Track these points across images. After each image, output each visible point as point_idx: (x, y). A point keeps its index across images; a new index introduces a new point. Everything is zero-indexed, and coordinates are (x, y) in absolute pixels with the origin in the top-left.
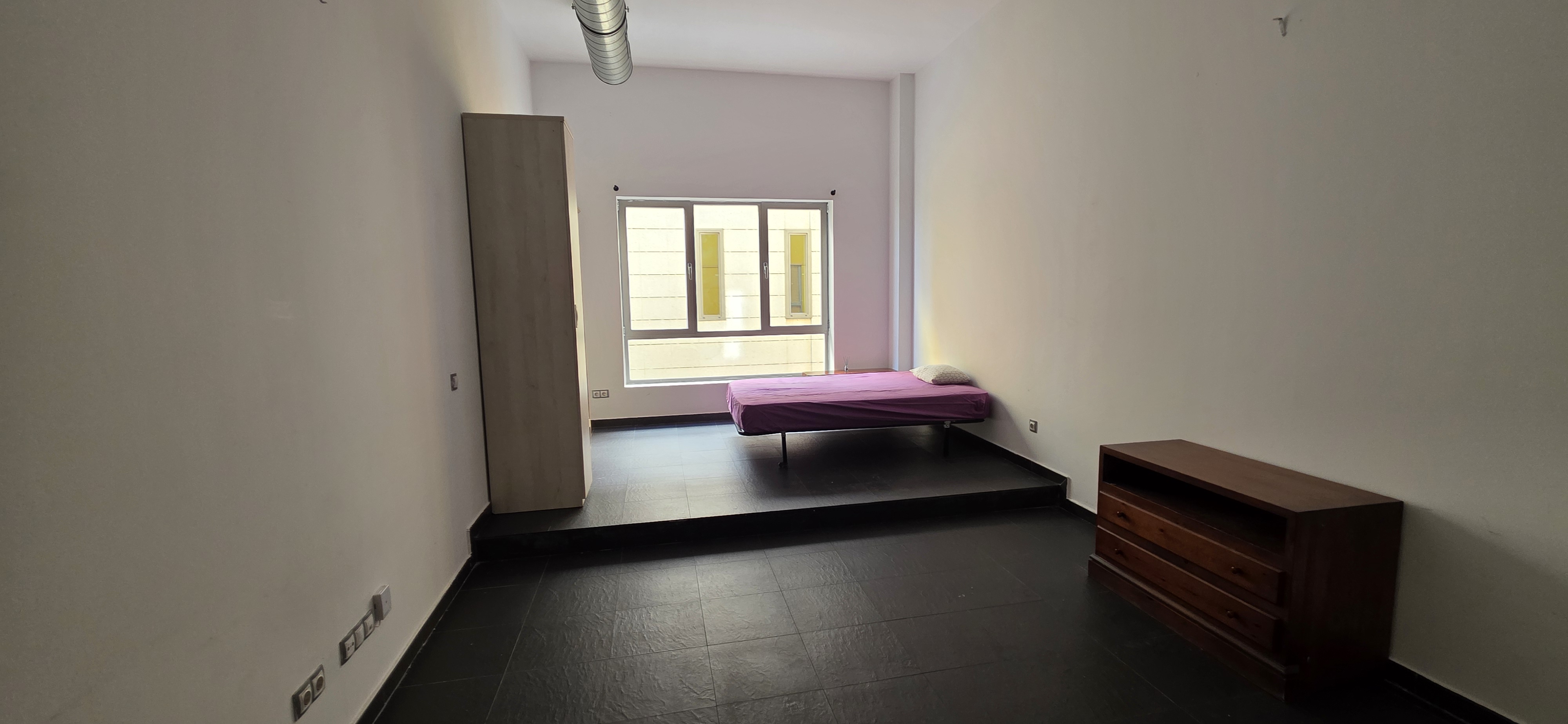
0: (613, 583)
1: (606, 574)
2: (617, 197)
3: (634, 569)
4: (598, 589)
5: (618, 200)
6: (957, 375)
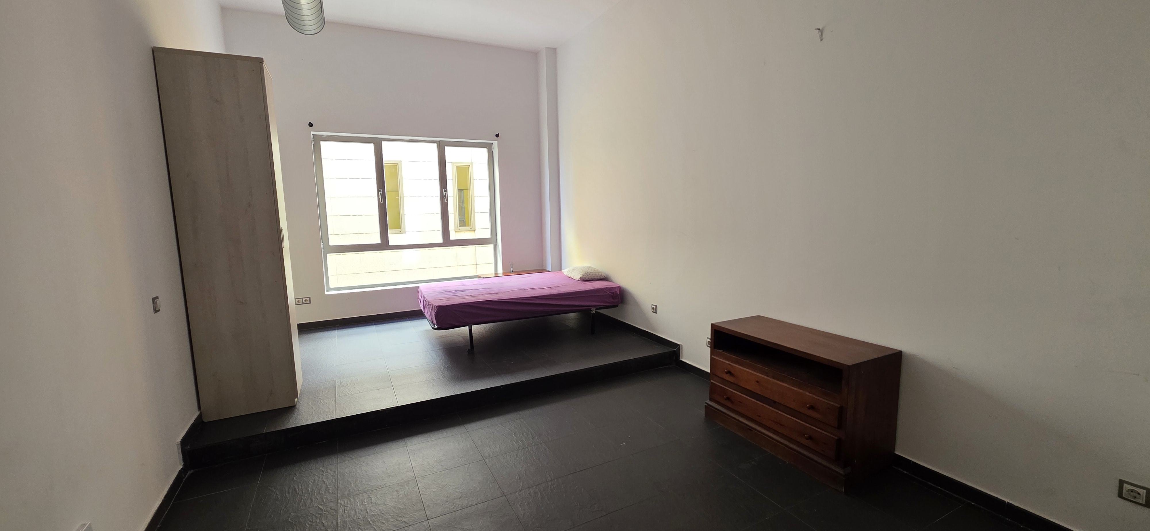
0: (332, 473)
1: (325, 465)
2: (312, 132)
3: (351, 457)
4: (318, 480)
5: (313, 135)
6: (597, 274)
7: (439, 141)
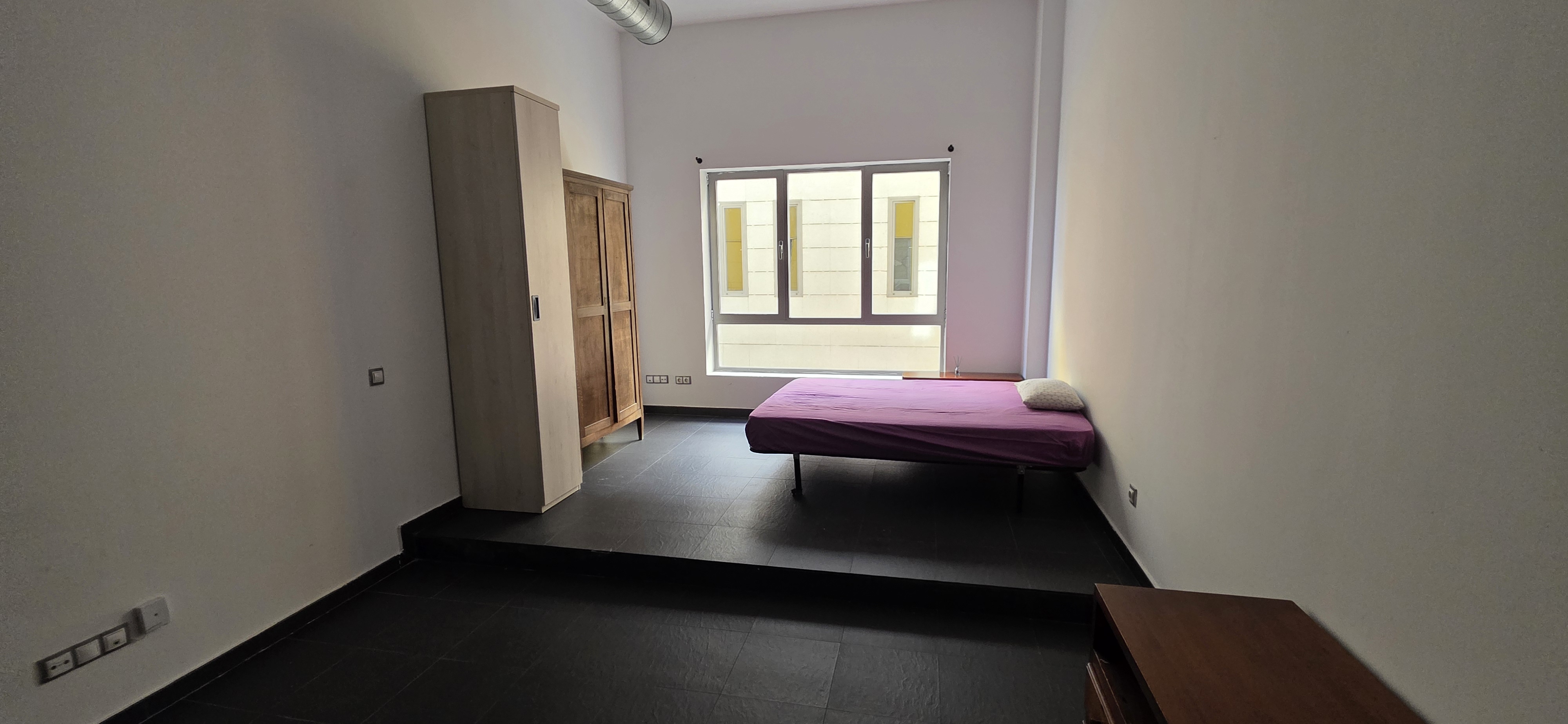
6: (1070, 399)
7: (864, 166)
